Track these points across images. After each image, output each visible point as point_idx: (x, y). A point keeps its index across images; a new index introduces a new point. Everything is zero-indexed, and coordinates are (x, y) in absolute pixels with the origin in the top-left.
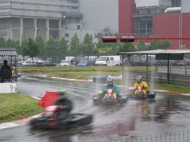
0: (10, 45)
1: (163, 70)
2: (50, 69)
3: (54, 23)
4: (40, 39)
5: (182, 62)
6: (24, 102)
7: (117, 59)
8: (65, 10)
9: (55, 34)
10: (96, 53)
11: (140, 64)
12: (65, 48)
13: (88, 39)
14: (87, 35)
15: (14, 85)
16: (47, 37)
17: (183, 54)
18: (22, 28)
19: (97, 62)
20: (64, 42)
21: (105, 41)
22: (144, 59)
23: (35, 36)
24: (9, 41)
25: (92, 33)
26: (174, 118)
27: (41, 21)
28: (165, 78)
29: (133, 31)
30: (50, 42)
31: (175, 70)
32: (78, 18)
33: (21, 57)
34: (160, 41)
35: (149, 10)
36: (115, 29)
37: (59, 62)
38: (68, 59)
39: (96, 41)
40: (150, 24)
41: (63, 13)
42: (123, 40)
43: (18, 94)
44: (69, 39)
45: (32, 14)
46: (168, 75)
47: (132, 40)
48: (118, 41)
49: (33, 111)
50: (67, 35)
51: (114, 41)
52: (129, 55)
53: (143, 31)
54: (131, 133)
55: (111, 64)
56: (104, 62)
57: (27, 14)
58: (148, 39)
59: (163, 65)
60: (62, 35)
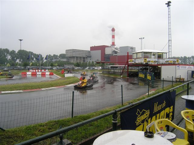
0: (72, 64)
1: (113, 71)
2: (83, 70)
3: (84, 58)
4: (80, 62)
5: (117, 68)
6: (76, 79)
7: (100, 67)
8: (87, 55)
9: (84, 61)
10: (95, 66)
11: (106, 69)
12: (87, 65)
13: (93, 62)
14: (93, 61)
15: (73, 74)
16: (82, 62)
17: (117, 67)
18: (75, 59)
19: (95, 68)
20: (86, 63)
21: (97, 63)
22: (107, 68)
23: (79, 61)
24: (72, 63)
25: (94, 61)
26: (115, 83)
27: (80, 58)
28: (113, 73)
29: (105, 60)
30: (83, 63)
31: (116, 71)
32: (90, 57)
33: (75, 67)
34: (112, 63)
35: (109, 55)
36: (100, 60)
37: (85, 68)
38: (88, 67)
39: (95, 63)
40: (109, 58)
41: (86, 56)
42: (102, 63)
43: (74, 77)
44: (88, 62)
45: (78, 56)
46: (114, 72)
47: (104, 63)
48: (101, 63)
49: (78, 81)
50: (87, 61)
51: (100, 63)
52: (103, 67)
53: (107, 60)
54: (104, 87)
55: (99, 69)
56: (97, 68)
57: (77, 56)
58: (109, 63)
59: (112, 69)
60: (86, 61)
